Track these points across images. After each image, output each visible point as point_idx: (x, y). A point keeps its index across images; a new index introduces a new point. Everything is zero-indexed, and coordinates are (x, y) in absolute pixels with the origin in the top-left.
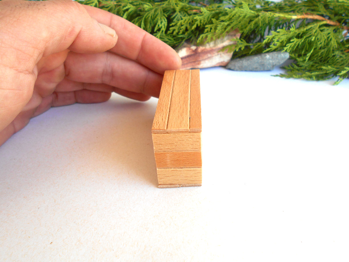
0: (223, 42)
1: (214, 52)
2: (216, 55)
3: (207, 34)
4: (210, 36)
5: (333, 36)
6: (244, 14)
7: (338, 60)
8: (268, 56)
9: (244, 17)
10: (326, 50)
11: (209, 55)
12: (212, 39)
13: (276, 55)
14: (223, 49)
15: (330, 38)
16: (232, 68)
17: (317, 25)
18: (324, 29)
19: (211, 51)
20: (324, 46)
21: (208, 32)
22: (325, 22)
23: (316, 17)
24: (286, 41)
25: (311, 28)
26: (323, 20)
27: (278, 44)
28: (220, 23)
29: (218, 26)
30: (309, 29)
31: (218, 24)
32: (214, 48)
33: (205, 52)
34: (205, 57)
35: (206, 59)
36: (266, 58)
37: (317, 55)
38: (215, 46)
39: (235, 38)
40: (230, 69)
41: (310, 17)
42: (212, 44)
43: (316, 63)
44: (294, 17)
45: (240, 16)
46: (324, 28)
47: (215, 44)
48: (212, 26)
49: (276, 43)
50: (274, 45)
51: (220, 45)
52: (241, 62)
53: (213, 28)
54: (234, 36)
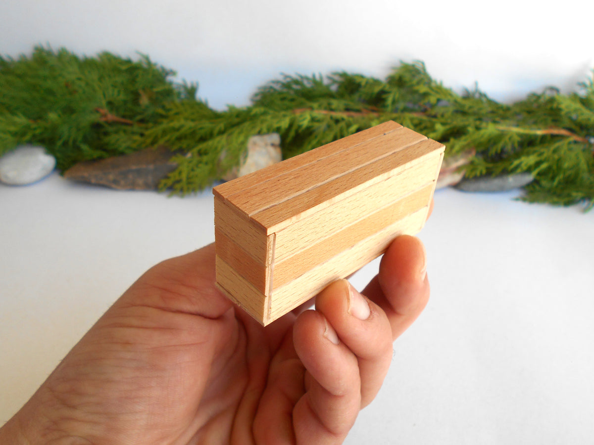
0: (456, 161)
1: (447, 173)
2: (448, 176)
8: (510, 179)
13: (520, 177)
14: (458, 169)
15: (579, 159)
22: (572, 139)
23: (563, 132)
24: (534, 165)
25: (558, 147)
26: (569, 137)
32: (447, 169)
36: (508, 182)
38: (447, 166)
40: (462, 190)
41: (555, 131)
44: (538, 132)
46: (573, 146)
47: (447, 163)
49: (523, 167)
51: (454, 166)
54: (469, 152)
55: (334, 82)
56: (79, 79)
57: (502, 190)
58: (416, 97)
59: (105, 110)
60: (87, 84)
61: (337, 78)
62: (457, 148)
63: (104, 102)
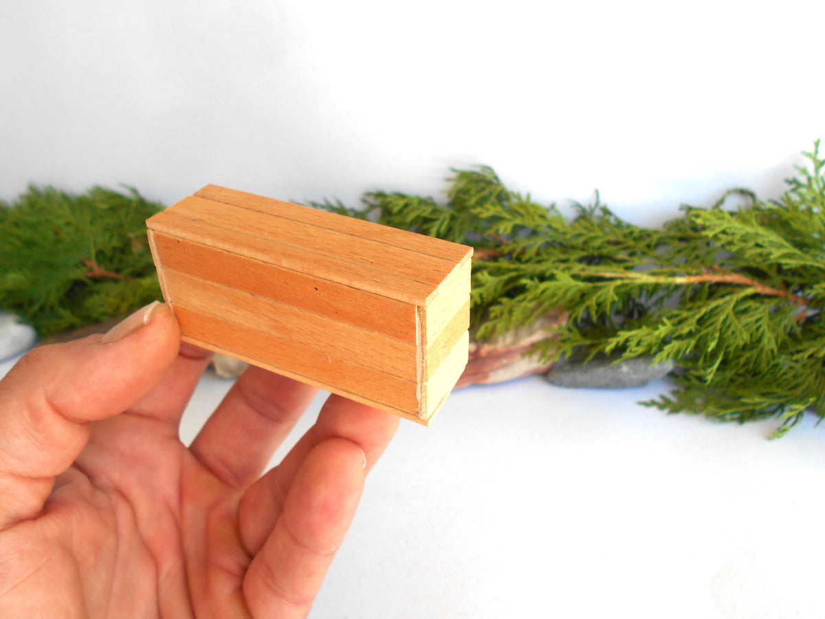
0: (531, 333)
1: (514, 355)
3: (494, 322)
4: (500, 325)
5: (769, 327)
6: (563, 290)
7: (785, 374)
8: (625, 369)
9: (565, 293)
10: (755, 353)
11: (504, 361)
12: (507, 329)
13: (643, 366)
15: (761, 330)
17: (731, 300)
18: (750, 307)
19: (508, 353)
20: (752, 343)
21: (496, 317)
22: (750, 291)
23: (731, 279)
24: (656, 344)
25: (717, 307)
26: (747, 286)
27: (640, 350)
30: (712, 310)
32: (513, 348)
33: (494, 357)
34: (497, 364)
35: (498, 368)
36: (621, 372)
37: (737, 361)
38: (514, 343)
39: (555, 326)
40: (552, 383)
41: (717, 279)
42: (509, 339)
43: (740, 375)
44: (680, 280)
45: (554, 295)
46: (751, 303)
47: (517, 338)
48: (503, 309)
49: (634, 349)
50: (631, 351)
51: (526, 341)
52: (571, 374)
53: (506, 311)
54: (554, 318)
56: (68, 224)
57: (618, 385)
59: (93, 263)
60: (78, 230)
63: (93, 252)
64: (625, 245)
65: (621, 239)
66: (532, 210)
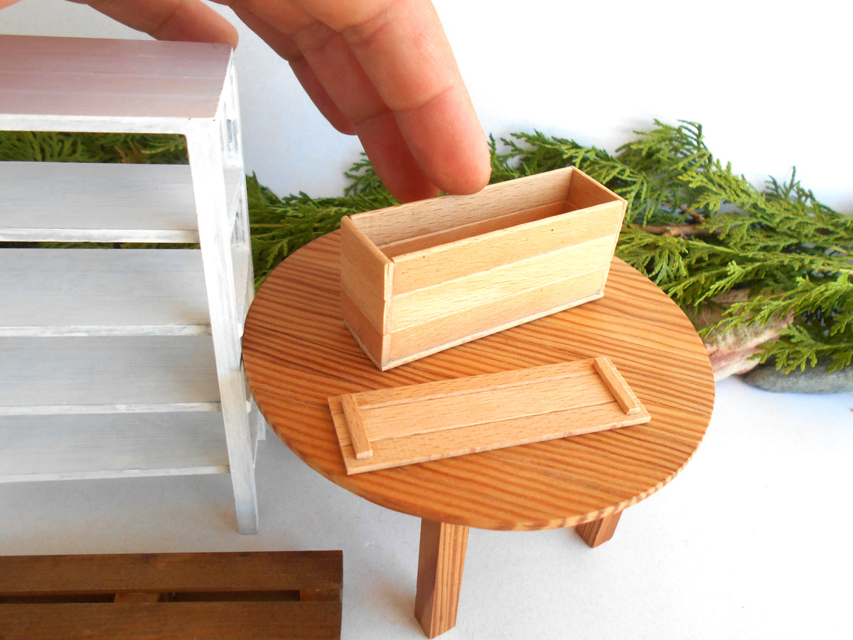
1: (736, 357)
2: (736, 362)
3: (727, 319)
11: (723, 364)
16: (765, 387)
19: (729, 356)
21: (730, 315)
28: (770, 301)
29: (763, 308)
31: (764, 305)
32: (738, 349)
38: (737, 344)
39: (782, 326)
40: (758, 387)
42: (729, 337)
47: (739, 341)
48: (748, 305)
51: (752, 342)
55: (517, 150)
57: (833, 390)
58: (680, 193)
61: (521, 144)
62: (765, 312)
64: (837, 236)
65: (831, 228)
66: (734, 185)
